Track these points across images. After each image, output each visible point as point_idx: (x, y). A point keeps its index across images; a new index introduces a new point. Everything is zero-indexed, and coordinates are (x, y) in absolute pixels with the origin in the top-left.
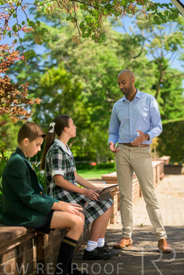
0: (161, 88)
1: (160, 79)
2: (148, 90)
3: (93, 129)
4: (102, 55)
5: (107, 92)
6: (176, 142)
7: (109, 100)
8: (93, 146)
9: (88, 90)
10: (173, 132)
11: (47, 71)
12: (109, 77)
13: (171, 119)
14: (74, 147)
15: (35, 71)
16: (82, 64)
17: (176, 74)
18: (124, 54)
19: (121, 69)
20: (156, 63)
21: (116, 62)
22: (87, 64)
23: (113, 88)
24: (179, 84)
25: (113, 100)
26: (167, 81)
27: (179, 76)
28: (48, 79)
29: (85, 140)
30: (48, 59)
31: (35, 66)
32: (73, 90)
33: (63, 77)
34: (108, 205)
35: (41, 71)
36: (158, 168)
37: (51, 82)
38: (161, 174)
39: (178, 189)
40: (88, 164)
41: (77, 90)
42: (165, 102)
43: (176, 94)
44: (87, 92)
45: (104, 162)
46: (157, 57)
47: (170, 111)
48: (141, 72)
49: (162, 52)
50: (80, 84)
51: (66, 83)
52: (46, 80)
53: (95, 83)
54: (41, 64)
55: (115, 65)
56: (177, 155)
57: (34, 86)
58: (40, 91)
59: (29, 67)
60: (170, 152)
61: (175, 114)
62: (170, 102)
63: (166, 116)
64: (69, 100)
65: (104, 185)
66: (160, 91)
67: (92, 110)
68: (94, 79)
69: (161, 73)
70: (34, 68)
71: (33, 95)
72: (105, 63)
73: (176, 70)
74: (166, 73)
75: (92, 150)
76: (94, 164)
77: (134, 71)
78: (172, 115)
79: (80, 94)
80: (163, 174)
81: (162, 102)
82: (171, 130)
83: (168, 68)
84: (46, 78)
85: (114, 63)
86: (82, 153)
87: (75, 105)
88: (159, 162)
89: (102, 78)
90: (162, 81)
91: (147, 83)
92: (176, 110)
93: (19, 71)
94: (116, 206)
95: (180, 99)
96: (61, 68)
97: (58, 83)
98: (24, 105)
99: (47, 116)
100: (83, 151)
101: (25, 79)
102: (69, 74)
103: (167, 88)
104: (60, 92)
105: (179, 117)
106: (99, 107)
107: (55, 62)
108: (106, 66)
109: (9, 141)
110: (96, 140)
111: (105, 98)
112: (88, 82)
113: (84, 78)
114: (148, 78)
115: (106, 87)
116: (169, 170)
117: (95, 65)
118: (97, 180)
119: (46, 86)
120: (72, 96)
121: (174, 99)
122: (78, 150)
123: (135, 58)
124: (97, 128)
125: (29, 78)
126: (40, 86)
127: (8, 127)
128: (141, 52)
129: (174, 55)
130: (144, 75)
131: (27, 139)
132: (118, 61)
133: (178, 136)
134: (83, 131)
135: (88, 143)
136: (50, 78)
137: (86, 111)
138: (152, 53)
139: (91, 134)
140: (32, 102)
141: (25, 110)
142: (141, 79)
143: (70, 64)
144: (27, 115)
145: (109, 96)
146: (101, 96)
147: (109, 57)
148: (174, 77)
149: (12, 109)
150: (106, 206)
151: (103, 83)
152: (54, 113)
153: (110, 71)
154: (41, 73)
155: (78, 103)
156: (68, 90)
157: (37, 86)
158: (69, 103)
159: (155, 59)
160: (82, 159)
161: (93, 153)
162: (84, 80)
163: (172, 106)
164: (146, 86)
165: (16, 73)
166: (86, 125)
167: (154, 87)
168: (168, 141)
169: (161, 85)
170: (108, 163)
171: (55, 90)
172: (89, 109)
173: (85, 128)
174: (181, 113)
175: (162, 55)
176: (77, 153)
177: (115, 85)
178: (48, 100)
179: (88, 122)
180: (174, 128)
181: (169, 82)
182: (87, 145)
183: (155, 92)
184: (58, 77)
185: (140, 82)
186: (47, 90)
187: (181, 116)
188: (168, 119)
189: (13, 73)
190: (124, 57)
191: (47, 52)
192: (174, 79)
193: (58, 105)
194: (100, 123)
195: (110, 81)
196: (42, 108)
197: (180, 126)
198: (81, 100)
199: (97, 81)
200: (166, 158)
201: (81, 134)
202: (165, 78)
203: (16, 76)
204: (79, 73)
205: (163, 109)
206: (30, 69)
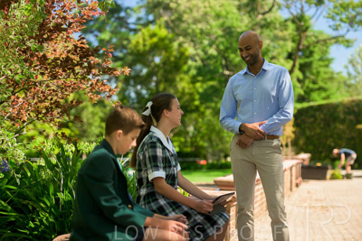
0: (300, 57)
1: (299, 44)
2: (282, 60)
3: (203, 113)
4: (218, 9)
5: (224, 62)
6: (319, 134)
7: (227, 73)
8: (202, 138)
9: (197, 58)
10: (316, 119)
11: (140, 30)
12: (227, 40)
13: (313, 101)
14: (176, 138)
15: (123, 30)
16: (190, 21)
17: (321, 38)
18: (248, 9)
19: (244, 29)
20: (293, 21)
21: (237, 19)
22: (196, 21)
23: (232, 56)
24: (325, 52)
25: (231, 73)
26: (308, 47)
27: (325, 41)
28: (141, 41)
29: (191, 129)
30: (142, 13)
31: (123, 22)
32: (176, 57)
33: (162, 40)
34: (221, 222)
35: (131, 30)
36: (294, 169)
37: (144, 45)
38: (297, 178)
39: (321, 200)
40: (195, 162)
41: (183, 57)
42: (305, 77)
43: (321, 66)
44: (196, 61)
45: (218, 160)
46: (295, 13)
47: (312, 90)
48: (272, 34)
49: (302, 7)
50: (186, 50)
51: (167, 48)
52: (138, 43)
53: (208, 48)
54: (132, 20)
55: (236, 24)
56: (321, 152)
57: (121, 51)
58: (130, 58)
59: (115, 24)
60: (311, 148)
61: (319, 95)
62: (312, 77)
63: (306, 96)
64: (170, 72)
65: (217, 193)
66: (298, 62)
67: (201, 87)
68: (206, 42)
69: (300, 35)
70: (121, 26)
71: (119, 63)
72: (221, 21)
73: (321, 33)
74: (307, 37)
75: (201, 143)
76: (203, 162)
77: (262, 33)
78: (315, 95)
79: (186, 63)
80: (300, 179)
81: (301, 76)
82: (313, 116)
83: (310, 29)
84: (138, 40)
85: (234, 21)
86: (187, 147)
87: (178, 79)
88: (294, 162)
89: (217, 42)
90: (301, 47)
91: (280, 50)
92: (321, 89)
93: (100, 30)
94: (233, 222)
95: (325, 73)
96: (160, 26)
97: (155, 48)
98: (107, 77)
99: (138, 94)
100: (189, 144)
101: (109, 42)
102: (170, 36)
103: (307, 57)
104: (157, 60)
105: (324, 99)
106: (211, 83)
107: (151, 17)
108: (222, 25)
109: (85, 127)
110: (207, 129)
111: (221, 70)
112: (198, 46)
113: (192, 41)
114: (281, 43)
115: (223, 54)
116: (309, 172)
117: (208, 22)
118: (208, 185)
119: (138, 51)
120: (174, 67)
121: (318, 73)
122: (181, 142)
123: (263, 14)
124: (208, 112)
125: (114, 40)
126: (129, 51)
127: (83, 109)
128: (273, 6)
129: (319, 12)
130: (276, 38)
131: (121, 131)
132: (240, 18)
133: (322, 125)
134: (189, 115)
135: (196, 132)
136: (144, 40)
137: (194, 87)
138: (288, 7)
139: (200, 120)
140: (118, 73)
141: (109, 84)
142: (272, 44)
143: (173, 21)
144: (110, 90)
145: (227, 67)
146: (215, 67)
147: (228, 13)
148: (318, 42)
149: (90, 83)
150: (219, 222)
151: (218, 49)
152: (148, 89)
153: (228, 32)
154: (132, 33)
155: (182, 76)
156: (168, 58)
157: (125, 51)
158: (170, 76)
159: (291, 17)
160: (187, 155)
161: (202, 147)
162: (192, 44)
163: (314, 82)
164: (279, 54)
165: (96, 33)
166: (193, 108)
167: (290, 56)
168: (308, 133)
169: (300, 53)
170: (223, 161)
171: (150, 58)
172: (198, 85)
173: (192, 111)
174: (328, 93)
175: (302, 10)
176: (179, 147)
177: (234, 52)
178: (141, 71)
179: (197, 103)
180: (317, 114)
181: (312, 48)
182: (194, 136)
183: (291, 62)
184: (155, 40)
185: (271, 48)
186: (140, 57)
187: (328, 97)
188: (309, 102)
189: (91, 32)
190: (249, 12)
191: (141, 4)
192: (319, 45)
193: (155, 78)
194: (213, 105)
195: (228, 45)
196: (132, 82)
197: (325, 111)
198: (187, 72)
199: (210, 45)
200: (305, 156)
201: (186, 119)
202: (305, 42)
203: (96, 36)
204: (185, 34)
205: (302, 87)
206: (116, 27)
